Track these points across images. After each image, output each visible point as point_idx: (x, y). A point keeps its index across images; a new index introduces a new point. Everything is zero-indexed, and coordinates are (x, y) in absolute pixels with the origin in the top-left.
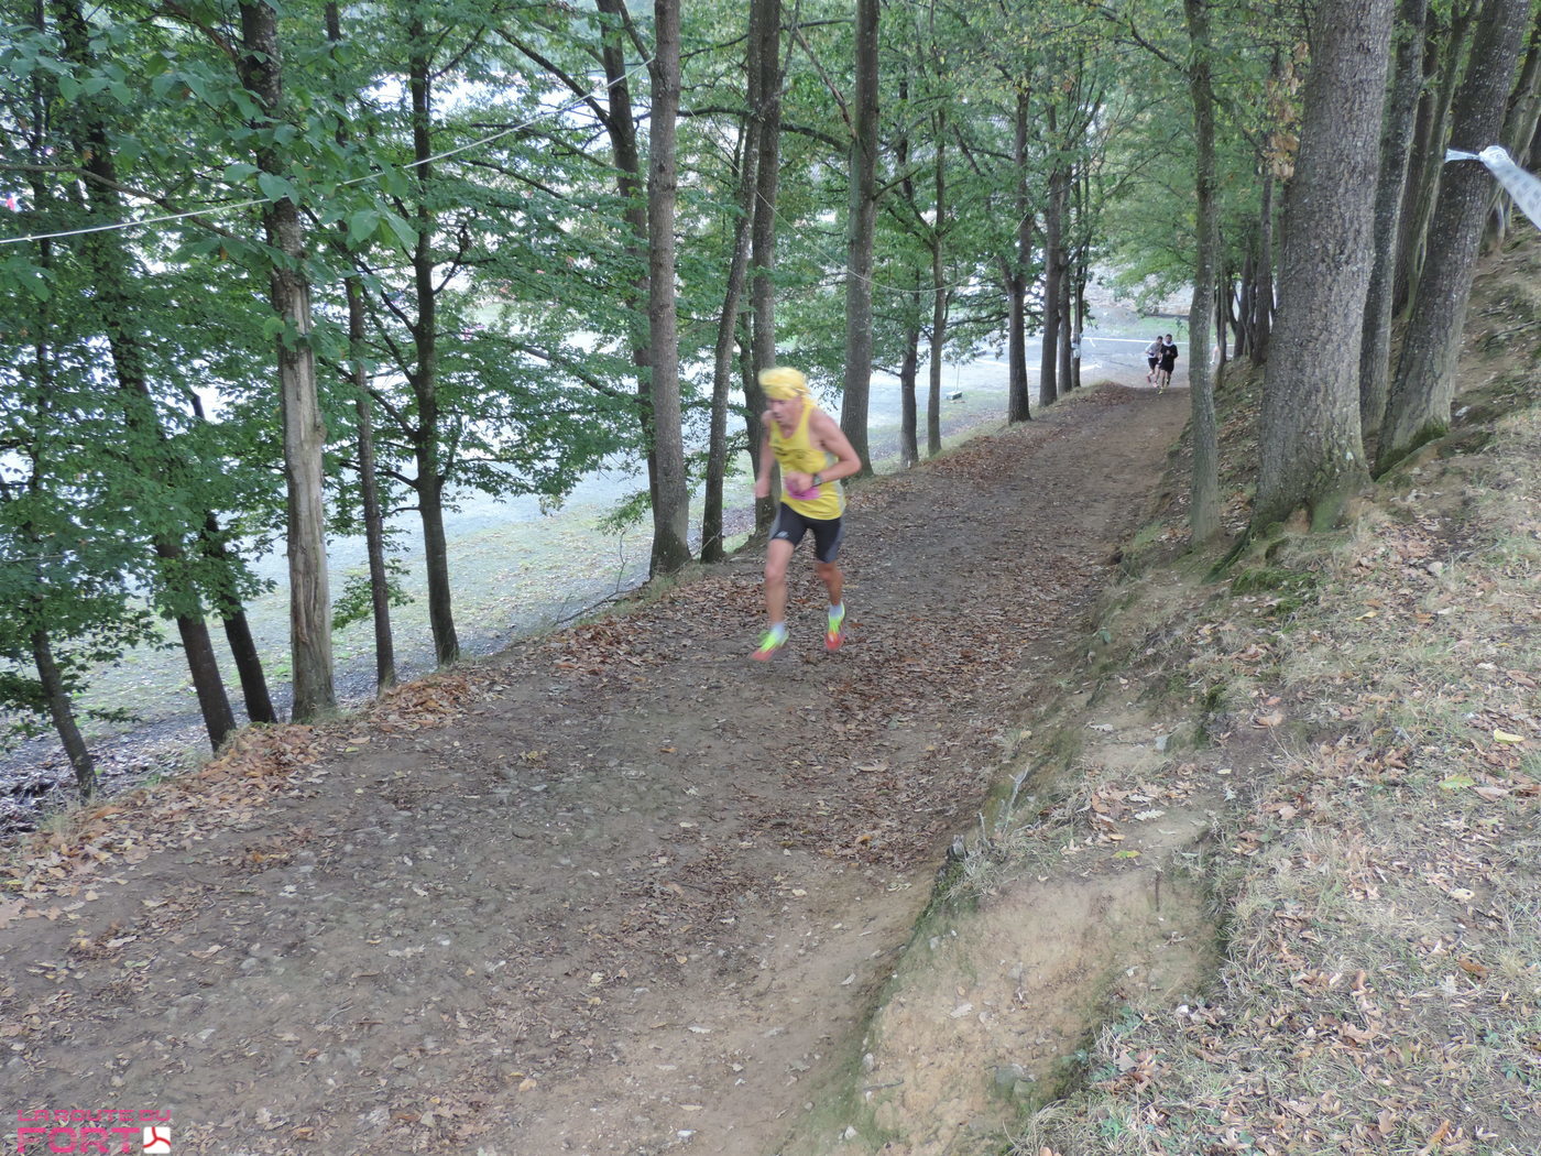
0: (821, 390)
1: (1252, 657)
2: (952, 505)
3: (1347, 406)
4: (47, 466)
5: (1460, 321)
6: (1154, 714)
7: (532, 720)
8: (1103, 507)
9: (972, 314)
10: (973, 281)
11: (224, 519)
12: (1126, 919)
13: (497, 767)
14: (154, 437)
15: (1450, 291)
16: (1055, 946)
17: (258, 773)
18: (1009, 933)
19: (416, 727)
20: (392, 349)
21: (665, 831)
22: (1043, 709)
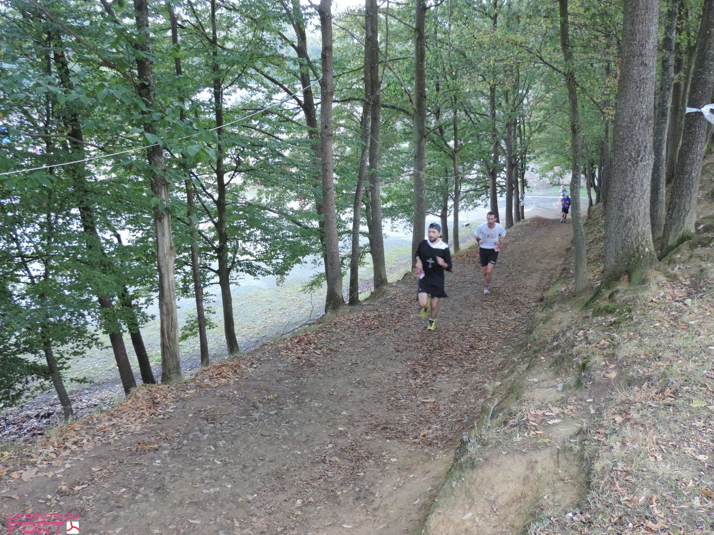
0: (404, 224)
1: (602, 346)
2: (465, 276)
3: (645, 227)
4: (52, 268)
5: (697, 185)
6: (557, 374)
7: (270, 381)
8: (536, 275)
9: (473, 187)
10: (473, 172)
11: (131, 290)
12: (544, 472)
13: (254, 403)
14: (100, 253)
15: (691, 172)
16: (511, 485)
17: (144, 407)
18: (489, 479)
19: (217, 385)
20: (206, 211)
21: (331, 432)
22: (506, 371)
